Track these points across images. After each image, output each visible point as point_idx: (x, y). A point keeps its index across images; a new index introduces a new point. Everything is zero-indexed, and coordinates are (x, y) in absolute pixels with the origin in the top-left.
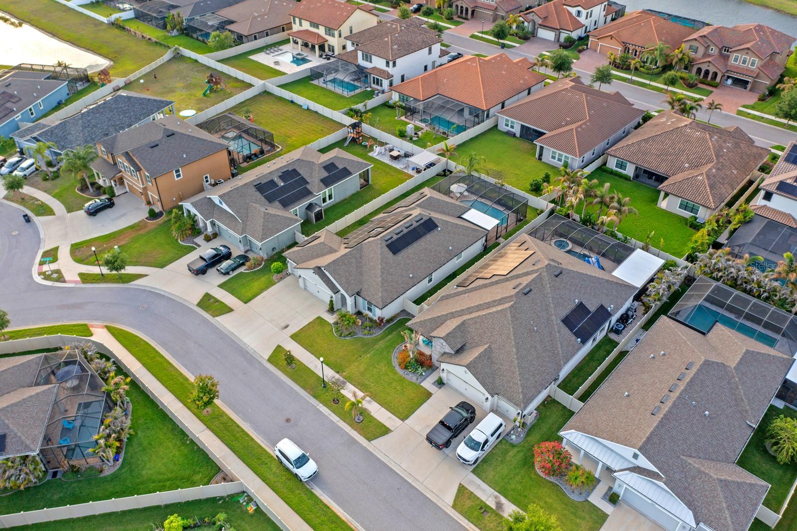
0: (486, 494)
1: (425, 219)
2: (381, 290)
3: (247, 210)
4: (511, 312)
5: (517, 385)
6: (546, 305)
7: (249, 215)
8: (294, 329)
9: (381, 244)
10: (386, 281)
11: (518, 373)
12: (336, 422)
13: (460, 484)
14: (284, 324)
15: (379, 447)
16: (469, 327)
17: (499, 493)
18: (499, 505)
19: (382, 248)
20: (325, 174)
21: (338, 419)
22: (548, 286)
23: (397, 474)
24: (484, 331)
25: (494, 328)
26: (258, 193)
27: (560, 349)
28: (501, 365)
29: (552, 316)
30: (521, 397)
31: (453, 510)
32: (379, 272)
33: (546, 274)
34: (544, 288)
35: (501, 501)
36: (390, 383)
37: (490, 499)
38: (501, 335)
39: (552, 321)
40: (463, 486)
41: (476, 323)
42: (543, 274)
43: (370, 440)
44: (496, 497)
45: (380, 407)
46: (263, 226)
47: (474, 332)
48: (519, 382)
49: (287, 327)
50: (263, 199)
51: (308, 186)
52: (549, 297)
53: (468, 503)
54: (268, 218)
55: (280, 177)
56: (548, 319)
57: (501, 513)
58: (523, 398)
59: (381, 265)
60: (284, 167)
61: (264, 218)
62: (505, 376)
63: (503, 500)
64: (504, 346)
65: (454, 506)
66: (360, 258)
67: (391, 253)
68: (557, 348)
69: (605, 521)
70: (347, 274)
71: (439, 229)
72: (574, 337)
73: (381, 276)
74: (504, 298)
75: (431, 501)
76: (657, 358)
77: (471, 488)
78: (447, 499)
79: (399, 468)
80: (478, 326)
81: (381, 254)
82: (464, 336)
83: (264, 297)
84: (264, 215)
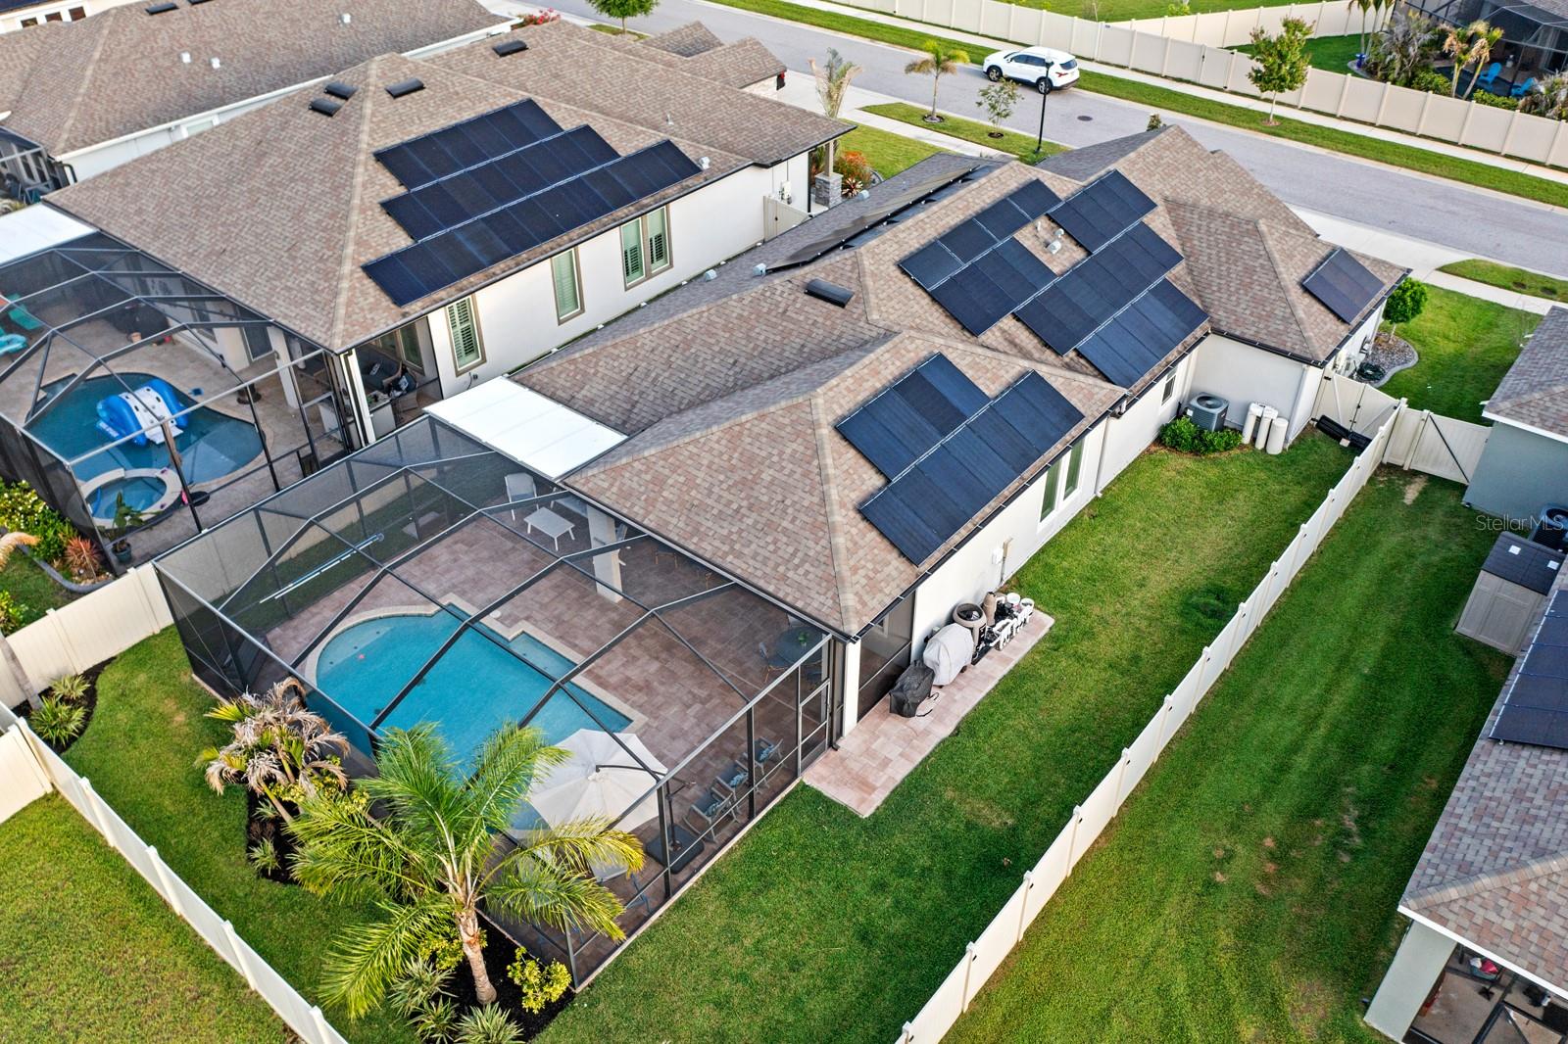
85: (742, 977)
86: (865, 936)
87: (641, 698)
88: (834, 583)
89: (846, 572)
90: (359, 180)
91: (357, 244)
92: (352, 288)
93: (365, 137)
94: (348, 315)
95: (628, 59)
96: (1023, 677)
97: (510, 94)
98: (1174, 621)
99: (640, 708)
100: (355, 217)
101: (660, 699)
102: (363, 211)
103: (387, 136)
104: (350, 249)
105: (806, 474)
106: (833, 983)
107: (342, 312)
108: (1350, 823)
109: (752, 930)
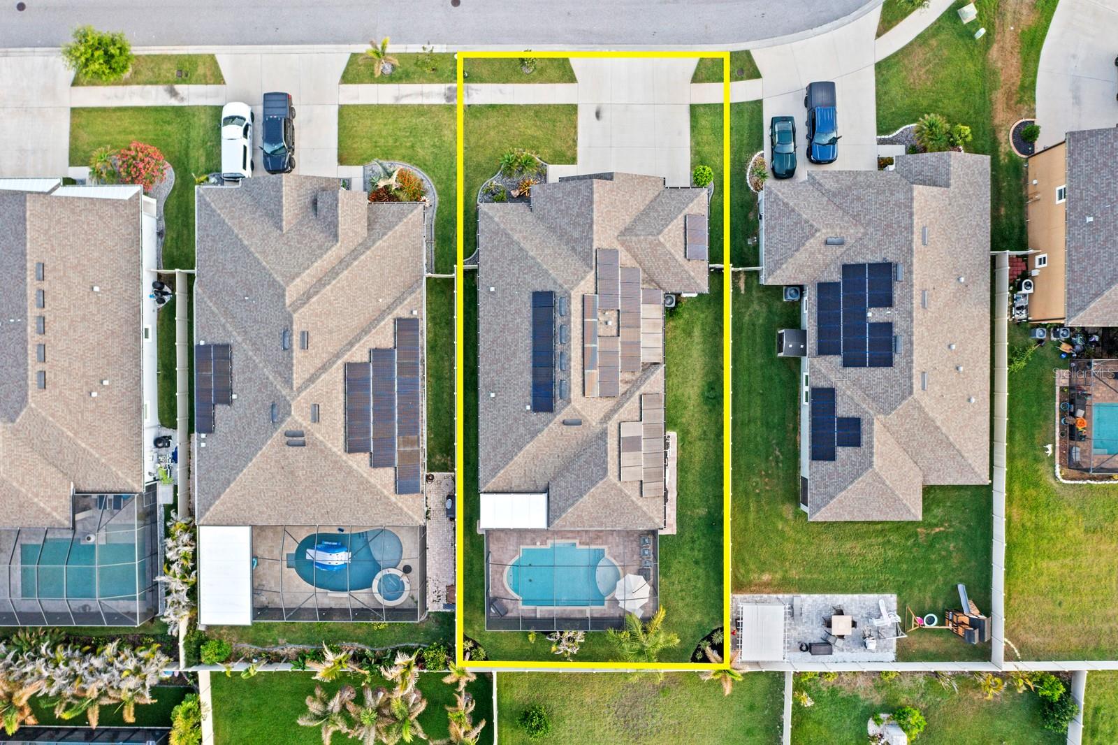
0: (194, 95)
1: (558, 403)
2: (502, 226)
3: (854, 217)
4: (280, 286)
5: (219, 209)
6: (258, 349)
7: (841, 213)
8: (584, 119)
9: (561, 286)
10: (508, 245)
11: (227, 221)
12: (408, 46)
13: (224, 83)
14: (604, 114)
15: (338, 57)
16: (326, 237)
17: (182, 107)
18: (174, 93)
19: (555, 283)
20: (842, 410)
21: (408, 51)
22: (271, 377)
23: (293, 43)
24: (302, 243)
25: (290, 253)
26: (879, 260)
27: (211, 304)
28: (253, 218)
29: (243, 340)
30: (208, 199)
31: (210, 52)
32: (526, 245)
33: (284, 393)
34: (276, 372)
35: (176, 99)
36: (396, 141)
37: (186, 92)
38: (275, 251)
39: (239, 333)
40: (220, 83)
41: (320, 247)
42: (288, 390)
43: (353, 55)
44: (182, 99)
45: (380, 103)
46: (793, 210)
47: (314, 236)
48: (219, 212)
49: (598, 115)
50: (860, 260)
51: (838, 359)
52: (261, 362)
53: (201, 70)
54: (803, 229)
55: (888, 326)
56: (246, 332)
57: (165, 87)
58: (205, 200)
59: (533, 258)
60: (910, 353)
61: (807, 222)
62: (241, 209)
63: (174, 102)
64: (264, 240)
65: (212, 57)
66: (573, 249)
67: (539, 290)
68: (215, 303)
69: (70, 159)
70: (563, 207)
71: (528, 408)
72: (209, 341)
73: (518, 244)
74: (305, 303)
75: (238, 44)
76: (97, 384)
77: (211, 88)
78: (226, 58)
79: (297, 51)
80: (315, 245)
81: (547, 272)
82: (324, 222)
83: (680, 134)
84: (812, 226)
85: (682, 591)
86: (696, 563)
87: (600, 541)
88: (650, 519)
89: (651, 515)
90: (355, 467)
91: (385, 488)
92: (403, 503)
93: (335, 449)
94: (413, 512)
95: (334, 285)
96: (682, 462)
97: (338, 369)
98: (706, 408)
99: (602, 544)
100: (372, 480)
101: (604, 538)
102: (371, 476)
103: (338, 440)
104: (386, 492)
105: (623, 497)
106: (698, 578)
107: (410, 513)
108: (778, 453)
109: (675, 579)
